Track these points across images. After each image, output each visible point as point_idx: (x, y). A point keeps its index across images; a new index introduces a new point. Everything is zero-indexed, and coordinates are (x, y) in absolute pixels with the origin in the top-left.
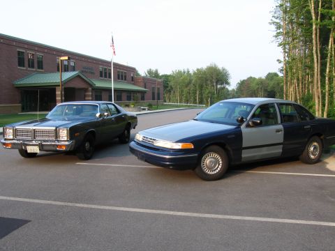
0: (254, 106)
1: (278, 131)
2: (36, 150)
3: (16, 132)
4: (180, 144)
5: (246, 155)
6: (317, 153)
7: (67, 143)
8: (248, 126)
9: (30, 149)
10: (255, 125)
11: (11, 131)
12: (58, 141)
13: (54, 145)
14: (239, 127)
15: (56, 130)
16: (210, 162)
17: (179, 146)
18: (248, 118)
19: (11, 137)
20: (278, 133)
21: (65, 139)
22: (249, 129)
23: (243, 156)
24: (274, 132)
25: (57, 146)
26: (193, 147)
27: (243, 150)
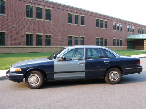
20: (80, 65)
23: (55, 77)
26: (21, 70)
27: (55, 74)
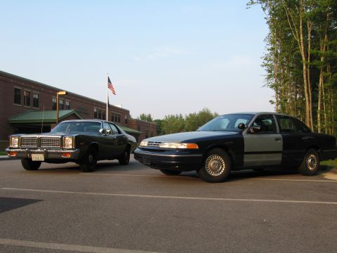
0: (254, 115)
1: (277, 139)
2: (41, 157)
3: (21, 142)
4: (185, 144)
5: (248, 159)
6: (315, 165)
7: (72, 151)
8: (249, 132)
9: (35, 157)
10: (256, 132)
11: (17, 140)
12: (63, 149)
13: (59, 153)
14: (241, 133)
15: (62, 139)
16: (214, 164)
17: (184, 146)
18: (249, 126)
19: (17, 146)
20: (277, 142)
21: (71, 147)
22: (250, 136)
23: (245, 160)
24: (273, 141)
25: (62, 153)
26: (197, 148)
27: (245, 156)
